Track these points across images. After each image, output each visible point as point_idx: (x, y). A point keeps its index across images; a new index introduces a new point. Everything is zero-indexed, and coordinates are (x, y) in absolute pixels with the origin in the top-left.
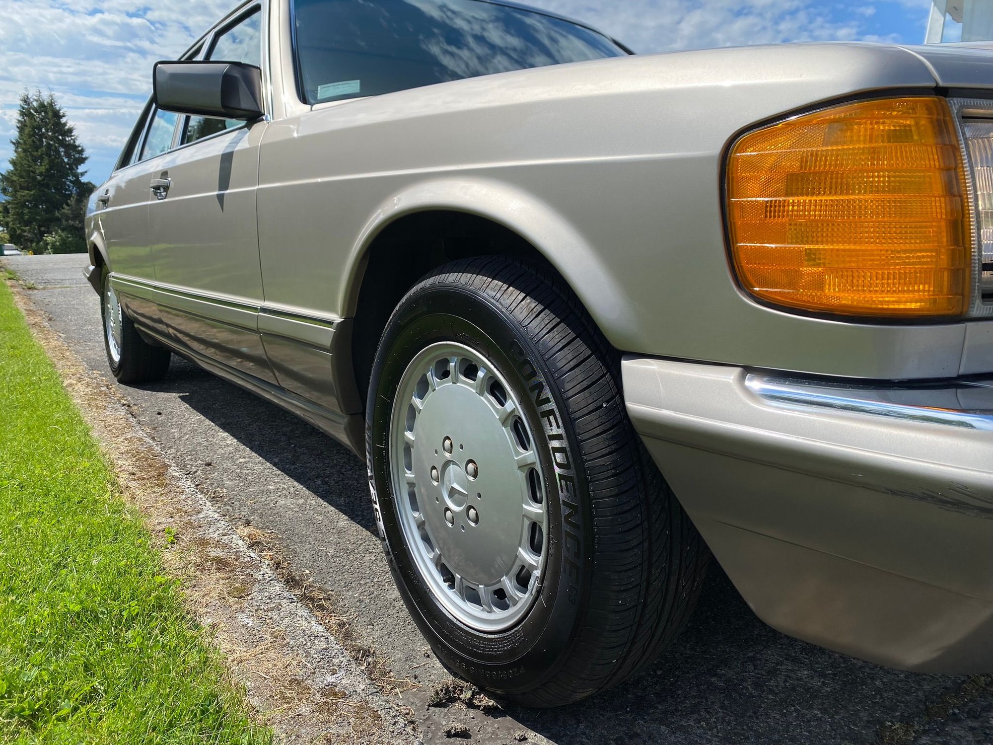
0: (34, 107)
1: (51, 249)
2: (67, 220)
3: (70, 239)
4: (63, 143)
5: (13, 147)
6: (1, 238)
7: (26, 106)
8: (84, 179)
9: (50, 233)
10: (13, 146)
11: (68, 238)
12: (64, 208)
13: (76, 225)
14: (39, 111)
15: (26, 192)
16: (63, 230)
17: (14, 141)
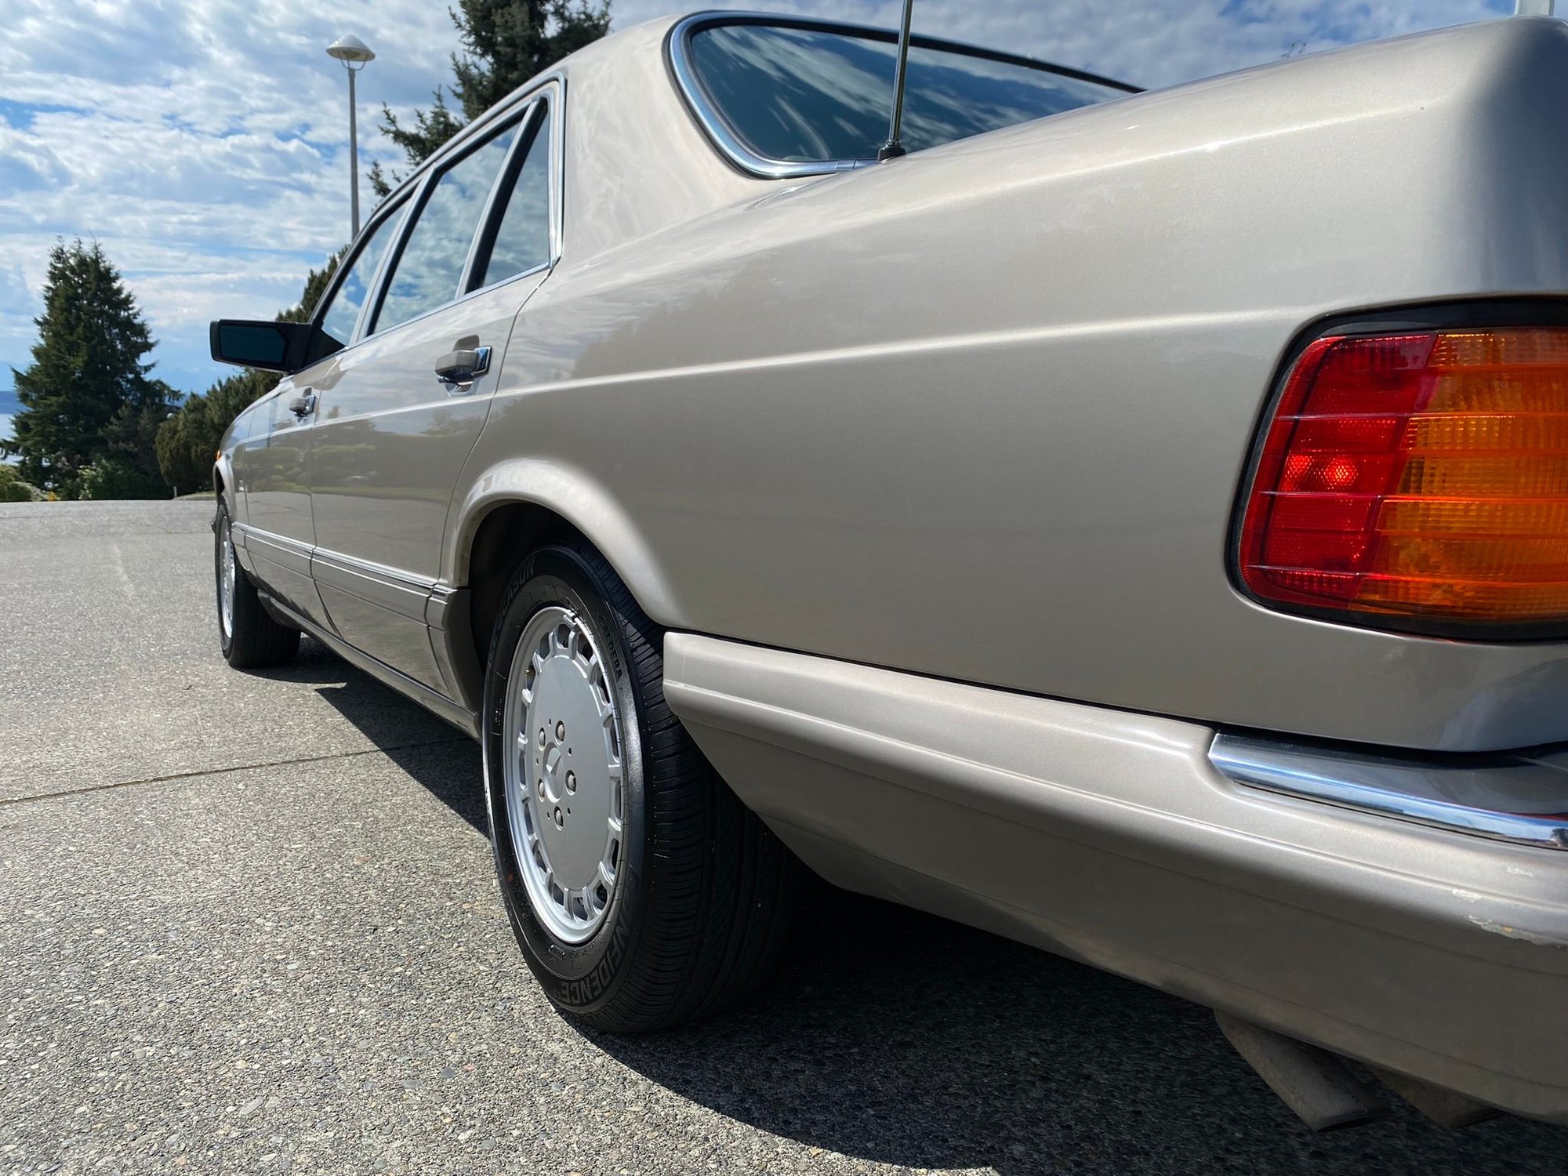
0: (72, 266)
1: (89, 488)
2: (116, 442)
3: (120, 472)
4: (114, 321)
5: (37, 329)
6: (3, 472)
7: (60, 265)
8: (148, 377)
9: (88, 463)
10: (39, 327)
11: (116, 470)
12: (111, 424)
13: (130, 450)
14: (78, 271)
15: (54, 399)
16: (108, 459)
17: (40, 320)
